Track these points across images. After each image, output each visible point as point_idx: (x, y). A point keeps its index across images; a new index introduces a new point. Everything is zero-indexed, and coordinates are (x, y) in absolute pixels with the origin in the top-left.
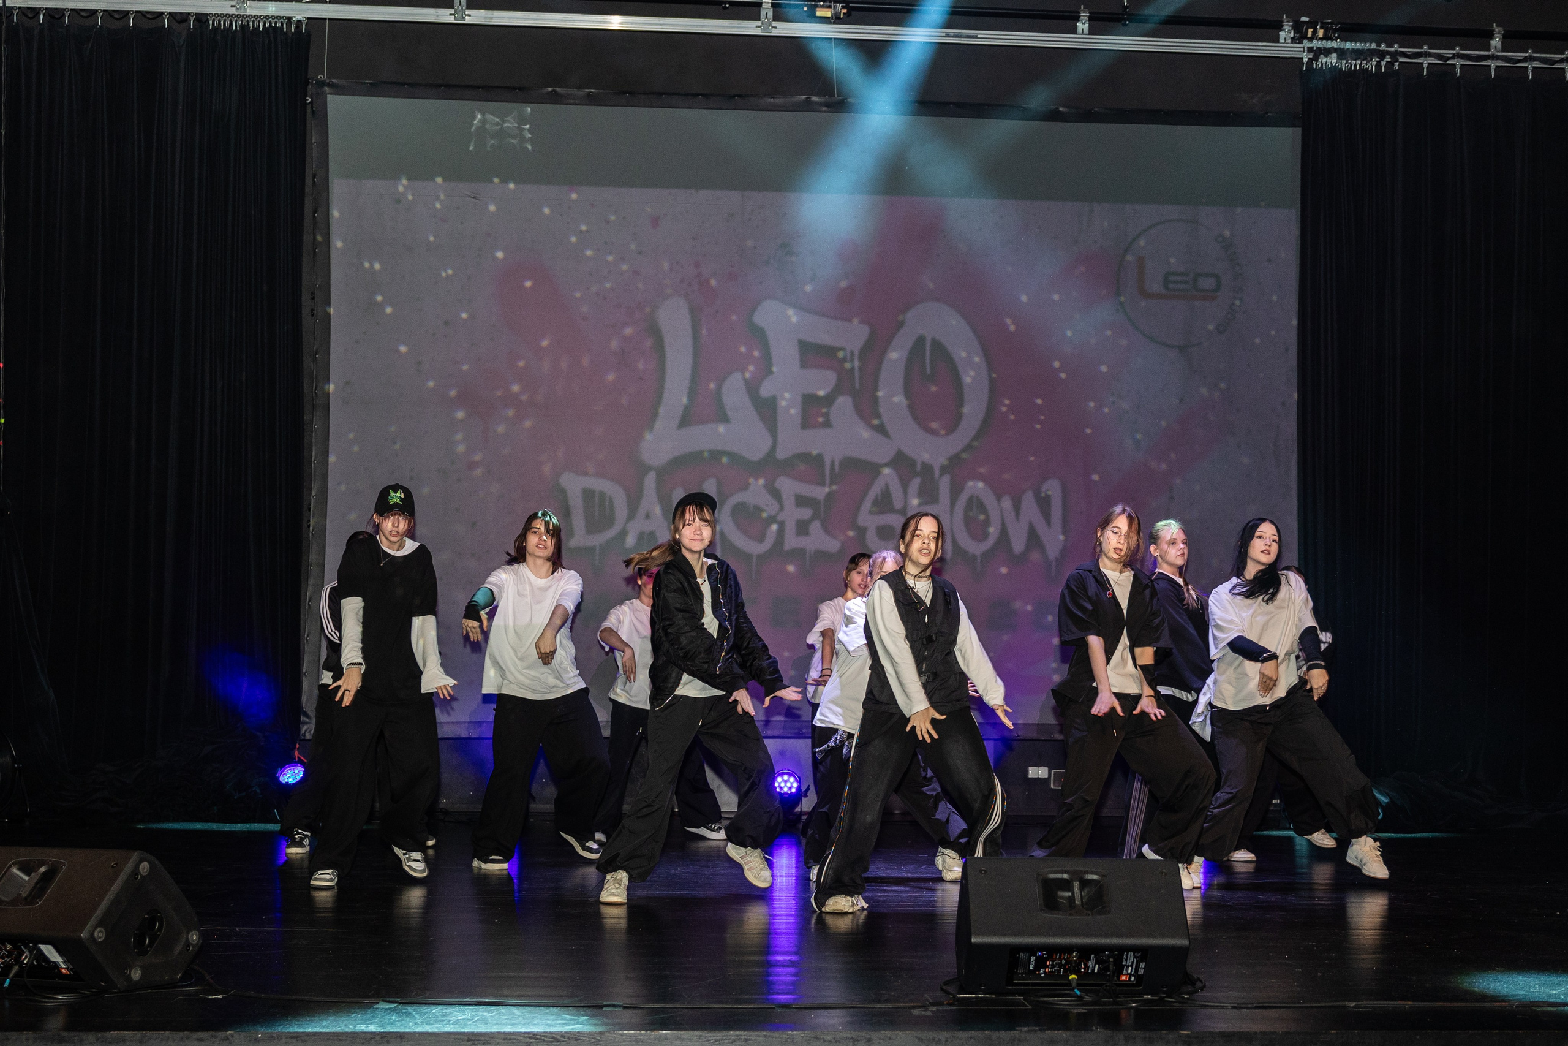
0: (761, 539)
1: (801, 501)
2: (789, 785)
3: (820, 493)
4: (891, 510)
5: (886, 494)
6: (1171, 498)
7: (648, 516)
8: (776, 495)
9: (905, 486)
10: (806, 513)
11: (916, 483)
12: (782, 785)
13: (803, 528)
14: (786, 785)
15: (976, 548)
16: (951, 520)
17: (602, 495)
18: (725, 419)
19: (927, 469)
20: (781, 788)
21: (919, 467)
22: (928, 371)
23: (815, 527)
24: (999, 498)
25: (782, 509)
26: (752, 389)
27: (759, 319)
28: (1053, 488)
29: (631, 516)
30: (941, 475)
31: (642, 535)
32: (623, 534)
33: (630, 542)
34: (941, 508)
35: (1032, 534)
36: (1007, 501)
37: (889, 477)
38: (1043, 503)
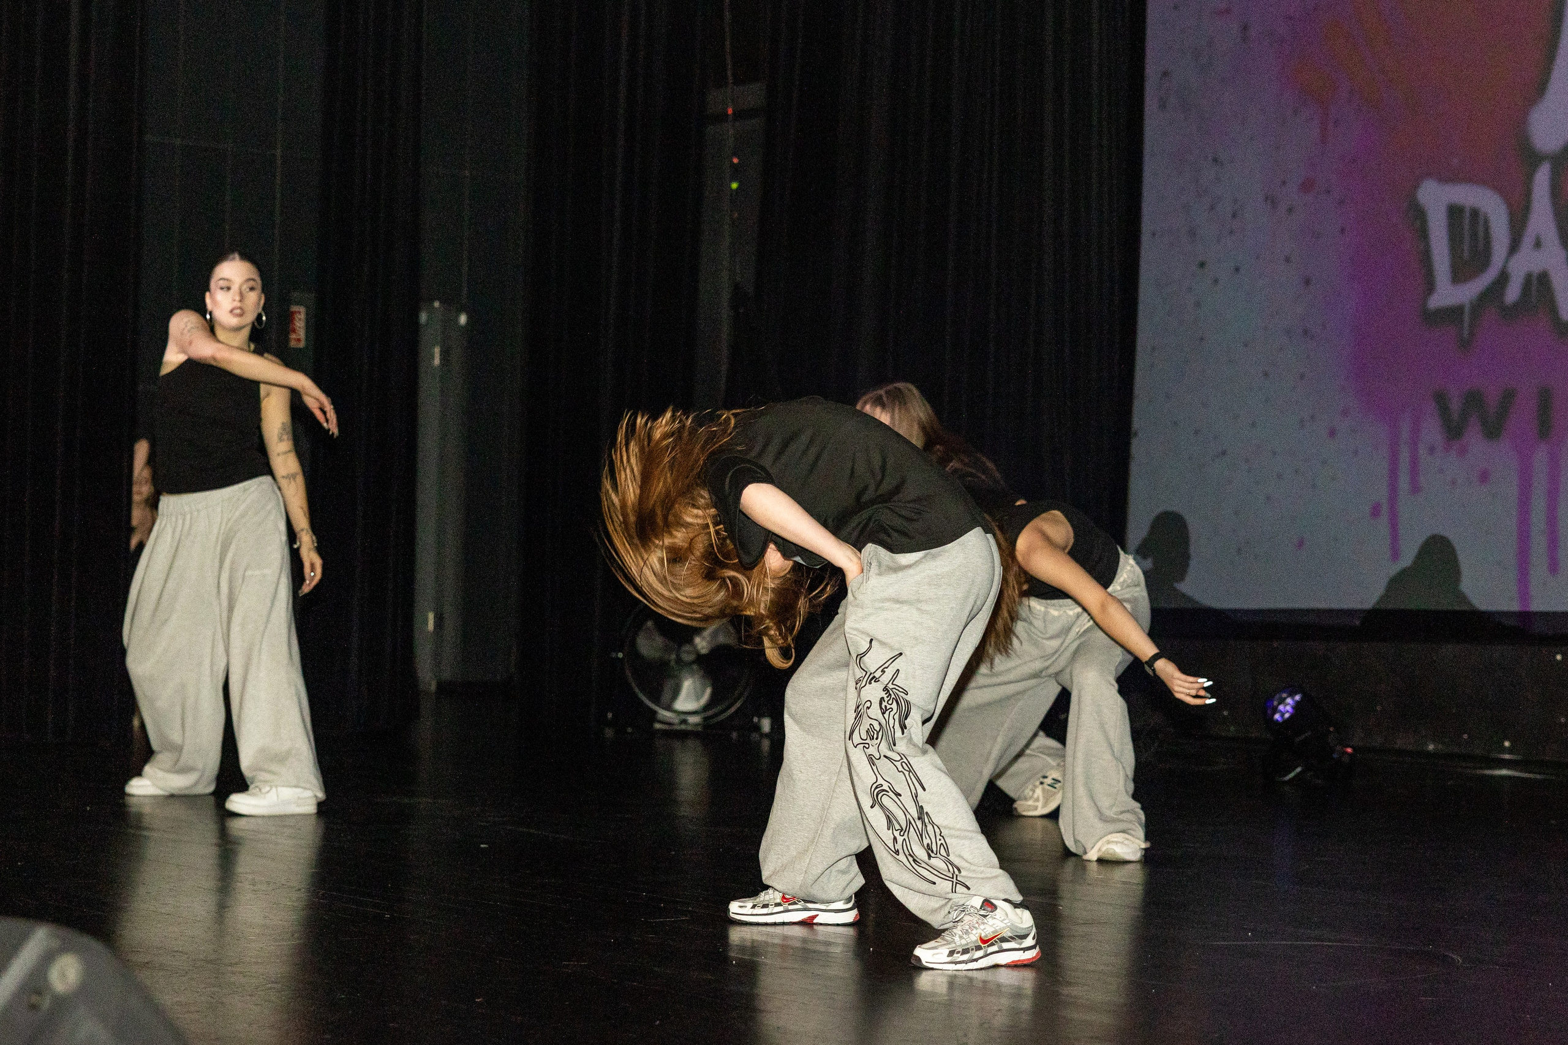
7: (1538, 244)
29: (1514, 246)
31: (1528, 278)
32: (1503, 278)
33: (1512, 293)
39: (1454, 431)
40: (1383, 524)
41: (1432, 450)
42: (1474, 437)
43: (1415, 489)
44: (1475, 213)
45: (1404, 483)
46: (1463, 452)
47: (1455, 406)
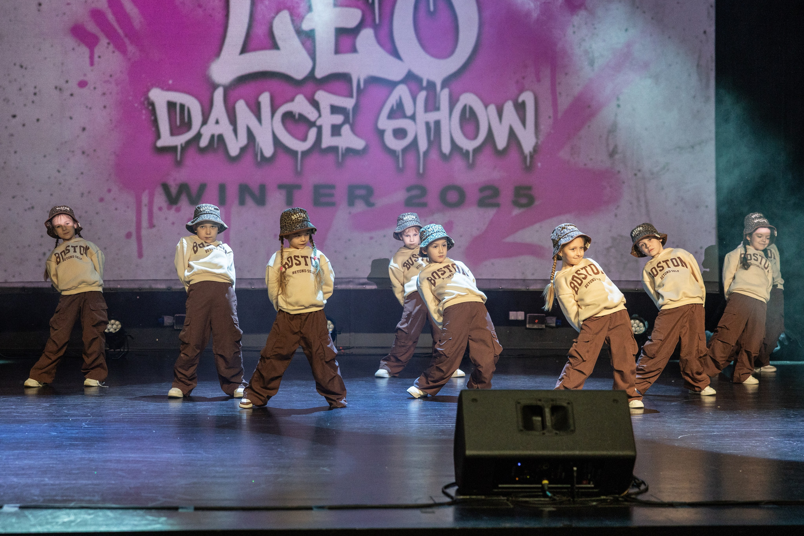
0: (304, 139)
1: (335, 110)
3: (348, 103)
4: (404, 116)
5: (400, 105)
7: (217, 122)
8: (315, 105)
9: (414, 99)
10: (338, 119)
11: (422, 95)
13: (336, 130)
15: (469, 145)
16: (450, 125)
18: (275, 46)
19: (431, 85)
21: (425, 84)
22: (432, 8)
23: (346, 129)
25: (320, 116)
26: (296, 23)
28: (527, 97)
29: (205, 122)
30: (442, 88)
31: (213, 136)
32: (199, 136)
33: (204, 142)
34: (442, 115)
35: (512, 134)
36: (492, 109)
37: (402, 91)
38: (520, 108)
39: (173, 201)
40: (133, 241)
41: (160, 209)
42: (184, 202)
43: (152, 225)
44: (182, 106)
45: (145, 223)
46: (178, 210)
47: (174, 190)
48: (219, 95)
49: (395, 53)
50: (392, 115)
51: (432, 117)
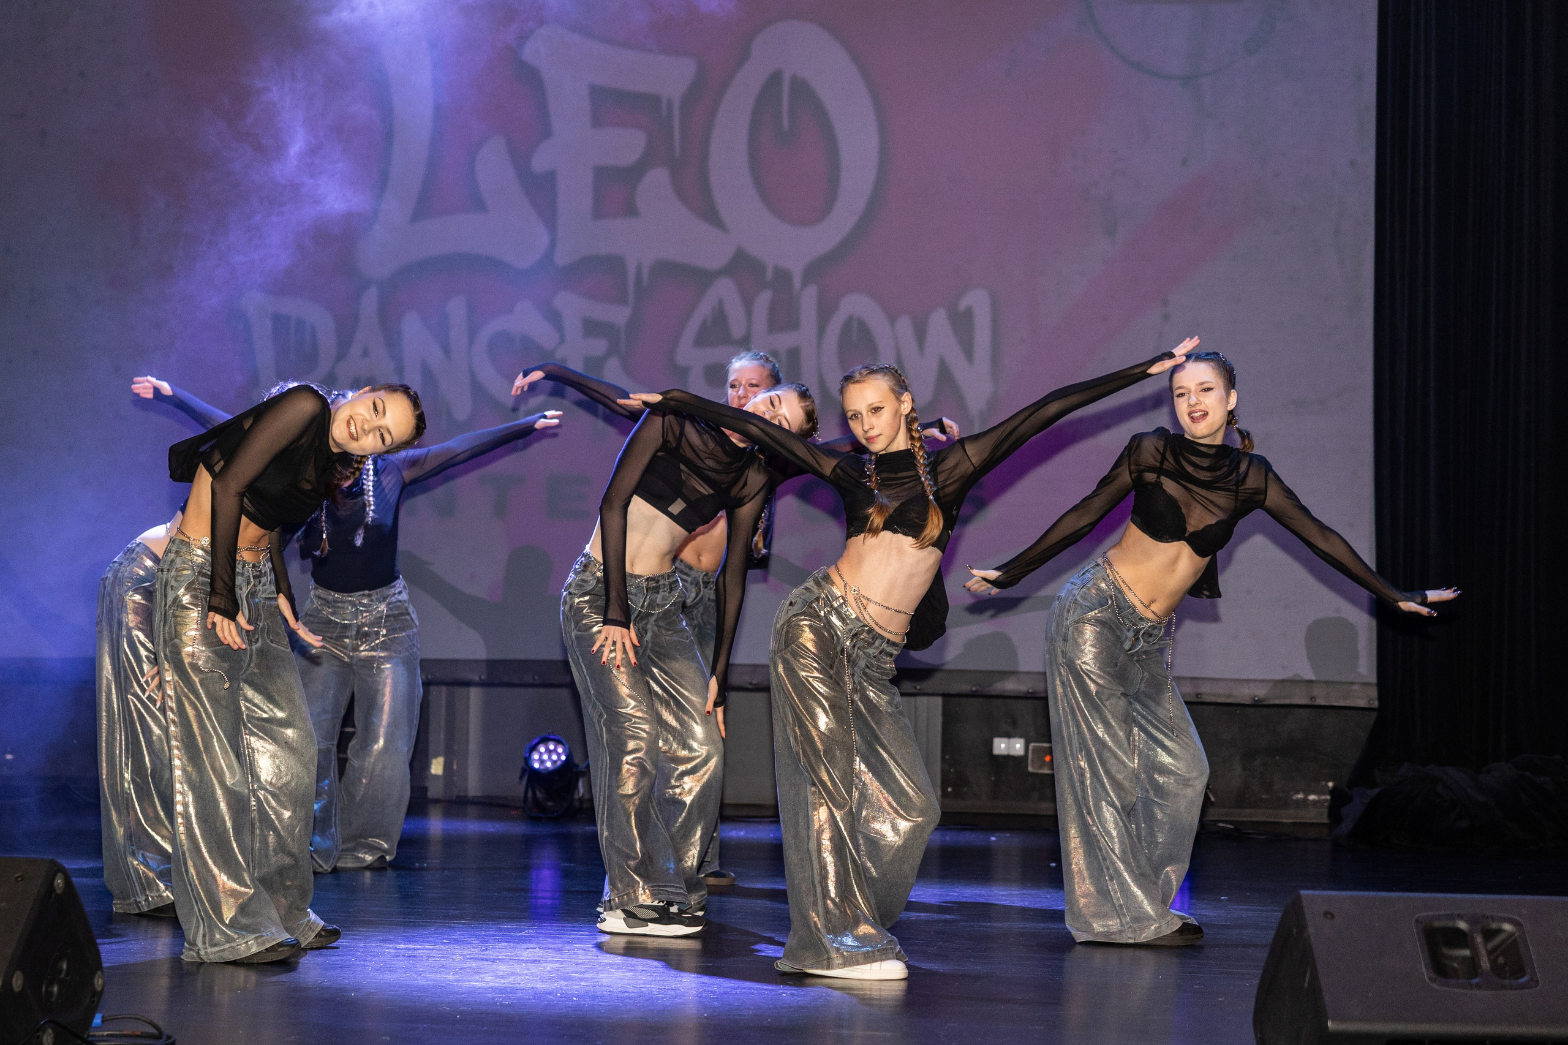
1: (592, 328)
2: (554, 757)
3: (620, 315)
4: (727, 339)
5: (720, 317)
6: (1166, 317)
7: (365, 353)
8: (555, 318)
9: (748, 303)
10: (599, 346)
11: (764, 298)
12: (545, 757)
13: (594, 368)
14: (550, 758)
16: (819, 355)
17: (300, 322)
18: (480, 206)
19: (783, 277)
20: (542, 762)
21: (769, 275)
22: (786, 124)
23: (614, 366)
24: (892, 320)
25: (562, 340)
26: (520, 159)
27: (530, 52)
28: (977, 300)
29: (342, 353)
30: (805, 284)
31: (359, 380)
32: (331, 379)
34: (804, 337)
35: (944, 374)
36: (905, 325)
37: (725, 291)
38: (962, 324)
44: (301, 324)
48: (370, 301)
49: (710, 215)
50: (703, 339)
51: (784, 341)
